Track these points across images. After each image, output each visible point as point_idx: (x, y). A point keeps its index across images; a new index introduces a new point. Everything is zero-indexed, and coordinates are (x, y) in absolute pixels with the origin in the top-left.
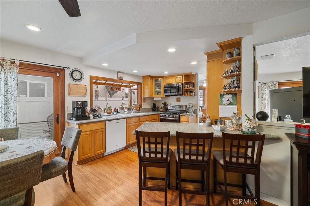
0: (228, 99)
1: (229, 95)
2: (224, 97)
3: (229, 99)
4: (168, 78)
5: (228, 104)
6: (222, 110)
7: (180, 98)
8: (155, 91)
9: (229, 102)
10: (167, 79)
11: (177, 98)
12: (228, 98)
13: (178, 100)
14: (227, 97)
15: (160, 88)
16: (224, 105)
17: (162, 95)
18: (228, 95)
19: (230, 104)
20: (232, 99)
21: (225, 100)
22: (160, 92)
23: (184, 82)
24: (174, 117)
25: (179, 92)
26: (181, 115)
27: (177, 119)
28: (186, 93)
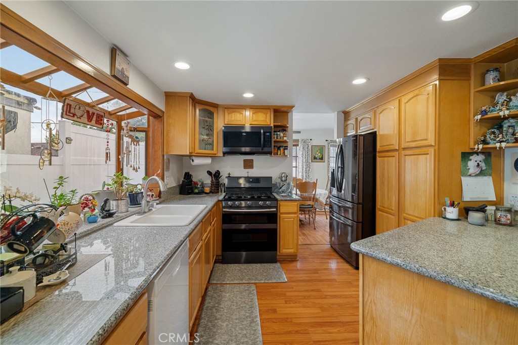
0: (478, 164)
1: (480, 155)
2: (471, 160)
3: (480, 163)
4: (232, 110)
5: (477, 173)
6: (467, 185)
7: (252, 160)
8: (200, 140)
9: (480, 170)
10: (229, 114)
11: (245, 161)
12: (478, 162)
13: (248, 165)
14: (475, 160)
15: (211, 132)
16: (470, 175)
17: (215, 151)
18: (478, 155)
19: (482, 173)
20: (485, 163)
21: (472, 164)
22: (212, 144)
23: (274, 125)
24: (264, 206)
25: (264, 146)
26: (282, 200)
27: (275, 209)
28: (278, 149)
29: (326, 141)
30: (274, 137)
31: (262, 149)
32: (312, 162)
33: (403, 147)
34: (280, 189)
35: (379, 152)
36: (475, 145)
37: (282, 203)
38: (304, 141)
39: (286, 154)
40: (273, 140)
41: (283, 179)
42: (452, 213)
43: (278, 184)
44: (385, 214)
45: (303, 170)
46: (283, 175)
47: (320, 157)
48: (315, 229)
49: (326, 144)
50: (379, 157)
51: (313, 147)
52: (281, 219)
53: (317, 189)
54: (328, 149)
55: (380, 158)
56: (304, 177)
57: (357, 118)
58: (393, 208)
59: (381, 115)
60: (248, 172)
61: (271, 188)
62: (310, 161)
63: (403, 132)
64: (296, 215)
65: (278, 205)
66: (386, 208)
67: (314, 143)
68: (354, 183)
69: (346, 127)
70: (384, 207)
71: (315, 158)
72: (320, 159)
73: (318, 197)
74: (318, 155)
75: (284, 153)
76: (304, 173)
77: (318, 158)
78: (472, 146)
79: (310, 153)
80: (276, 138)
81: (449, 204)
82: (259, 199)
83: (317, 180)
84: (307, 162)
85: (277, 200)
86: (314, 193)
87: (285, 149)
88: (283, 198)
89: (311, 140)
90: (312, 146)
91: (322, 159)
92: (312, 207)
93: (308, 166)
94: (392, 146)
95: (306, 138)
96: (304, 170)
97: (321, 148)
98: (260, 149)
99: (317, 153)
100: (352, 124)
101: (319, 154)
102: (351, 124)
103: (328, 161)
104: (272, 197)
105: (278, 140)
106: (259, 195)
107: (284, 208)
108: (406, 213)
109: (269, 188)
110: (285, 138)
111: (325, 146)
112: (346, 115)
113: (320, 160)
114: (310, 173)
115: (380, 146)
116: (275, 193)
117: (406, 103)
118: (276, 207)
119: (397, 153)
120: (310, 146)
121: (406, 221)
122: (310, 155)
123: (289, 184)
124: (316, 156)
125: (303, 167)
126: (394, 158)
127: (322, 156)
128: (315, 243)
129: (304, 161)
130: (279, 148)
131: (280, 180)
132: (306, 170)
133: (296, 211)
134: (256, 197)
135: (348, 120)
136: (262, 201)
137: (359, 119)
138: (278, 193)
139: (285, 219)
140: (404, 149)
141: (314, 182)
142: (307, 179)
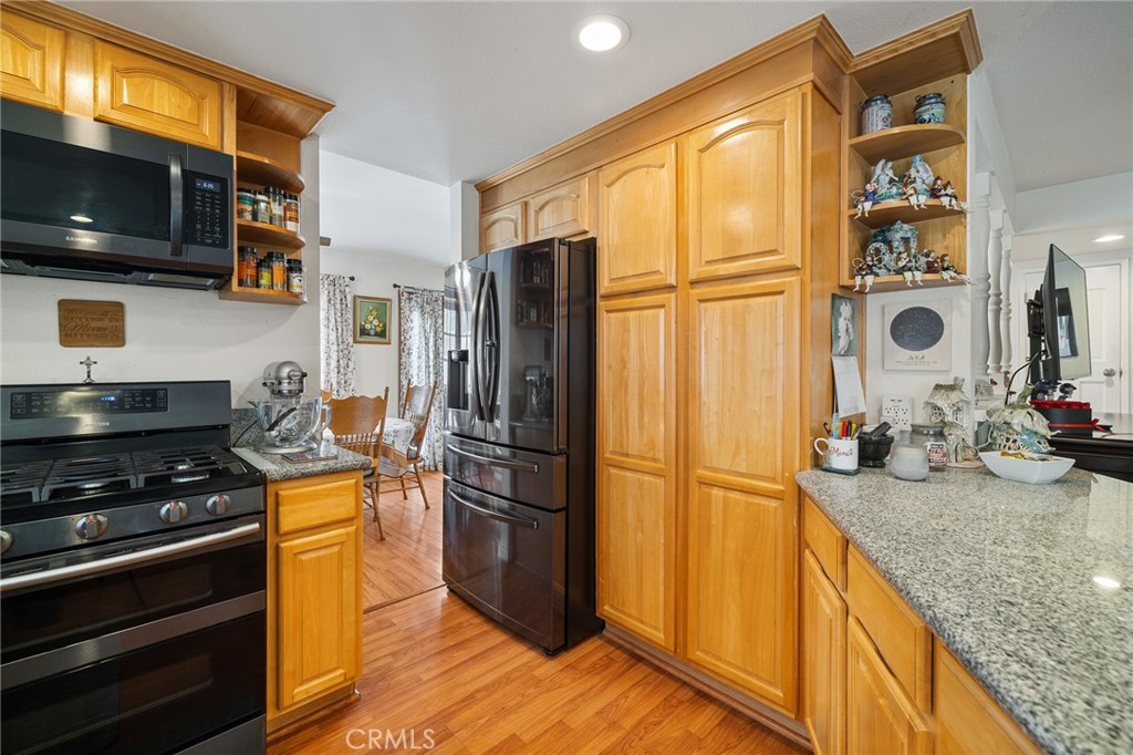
1: (848, 304)
2: (841, 315)
3: (849, 324)
7: (120, 305)
9: (848, 341)
11: (69, 307)
12: (846, 321)
13: (91, 326)
14: (844, 314)
16: (840, 354)
20: (852, 324)
23: (240, 158)
24: (193, 519)
25: (188, 236)
26: (288, 478)
27: (257, 525)
28: (259, 265)
29: (395, 286)
30: (241, 213)
31: (177, 251)
32: (355, 341)
33: (693, 276)
34: (271, 428)
35: (607, 297)
36: (852, 277)
37: (286, 491)
38: (333, 281)
39: (296, 290)
40: (236, 221)
41: (285, 387)
42: (844, 453)
43: (261, 412)
44: (628, 474)
45: (329, 365)
46: (285, 371)
47: (379, 329)
48: (382, 539)
49: (393, 294)
50: (608, 311)
51: (358, 300)
52: (286, 558)
53: (387, 419)
54: (400, 309)
55: (612, 315)
56: (335, 386)
57: (526, 203)
58: (661, 456)
59: (615, 188)
60: (88, 363)
61: (226, 427)
62: (351, 340)
63: (692, 234)
64: (352, 529)
65: (271, 500)
66: (633, 456)
67: (364, 288)
68: (520, 393)
69: (484, 232)
70: (627, 455)
71: (364, 332)
72: (377, 334)
73: (389, 441)
74: (373, 324)
75: (288, 283)
77: (372, 332)
78: (846, 281)
79: (350, 316)
80: (248, 217)
81: (839, 432)
82: (161, 488)
84: (340, 341)
85: (257, 479)
86: (377, 430)
87: (290, 270)
88: (292, 469)
89: (352, 279)
90: (355, 297)
91: (382, 334)
92: (372, 474)
93: (345, 355)
94: (654, 277)
95: (337, 274)
96: (334, 365)
98: (162, 250)
99: (371, 318)
100: (511, 220)
101: (376, 322)
102: (505, 219)
103: (400, 343)
104: (235, 469)
105: (259, 225)
106: (159, 469)
107: (299, 508)
108: (705, 468)
109: (214, 428)
110: (291, 226)
111: (390, 300)
112: (486, 194)
113: (376, 339)
114: (349, 375)
115: (612, 280)
116: (247, 444)
117: (702, 151)
118: (259, 514)
119: (674, 294)
120: (349, 298)
121: (706, 489)
122: (351, 321)
123: (310, 406)
124: (368, 326)
125: (329, 358)
126: (662, 311)
127: (385, 326)
128: (397, 595)
129: (333, 338)
130: (265, 263)
131: (266, 393)
132: (338, 367)
133: (353, 514)
134: (137, 482)
135: (494, 210)
136: (177, 498)
137: (534, 204)
138: (258, 446)
139: (304, 557)
140: (694, 283)
141: (379, 397)
142: (342, 392)
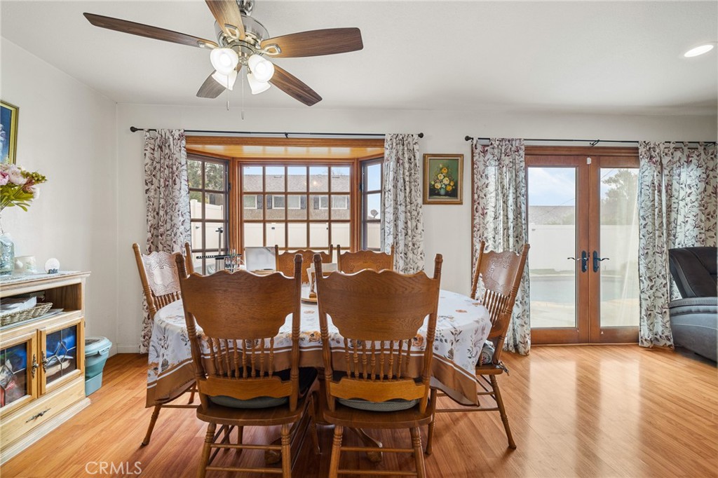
29: (467, 138)
32: (425, 202)
38: (402, 140)
45: (396, 226)
47: (449, 188)
49: (465, 149)
51: (428, 158)
54: (473, 163)
62: (420, 200)
71: (434, 192)
72: (447, 194)
74: (444, 183)
76: (401, 237)
77: (442, 192)
79: (419, 175)
83: (439, 260)
84: (409, 201)
89: (421, 136)
90: (425, 156)
91: (453, 193)
93: (413, 215)
95: (405, 132)
96: (401, 225)
97: (452, 163)
99: (441, 177)
101: (446, 181)
103: (474, 202)
111: (462, 155)
113: (447, 199)
114: (418, 237)
120: (419, 156)
122: (420, 181)
124: (438, 186)
125: (396, 219)
127: (456, 185)
129: (401, 198)
132: (406, 228)
